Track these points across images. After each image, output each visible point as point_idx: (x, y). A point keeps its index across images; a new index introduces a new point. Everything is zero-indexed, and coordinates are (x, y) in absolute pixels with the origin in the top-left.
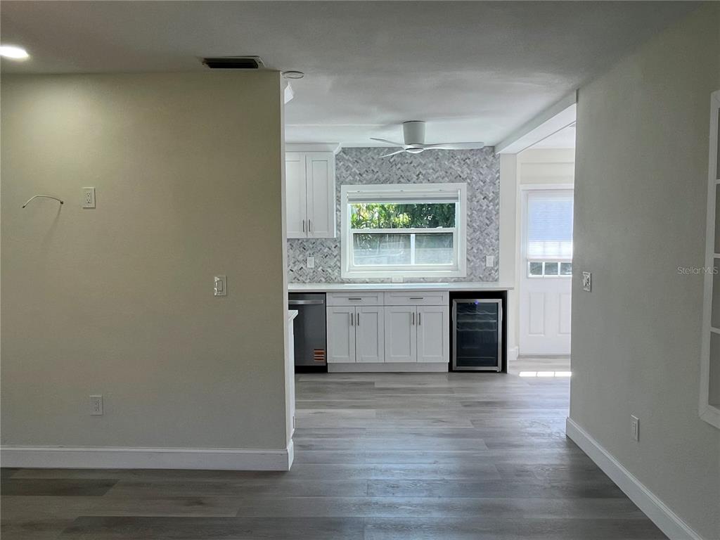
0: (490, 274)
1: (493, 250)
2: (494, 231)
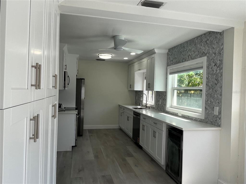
0: (216, 121)
1: (218, 103)
2: (219, 89)
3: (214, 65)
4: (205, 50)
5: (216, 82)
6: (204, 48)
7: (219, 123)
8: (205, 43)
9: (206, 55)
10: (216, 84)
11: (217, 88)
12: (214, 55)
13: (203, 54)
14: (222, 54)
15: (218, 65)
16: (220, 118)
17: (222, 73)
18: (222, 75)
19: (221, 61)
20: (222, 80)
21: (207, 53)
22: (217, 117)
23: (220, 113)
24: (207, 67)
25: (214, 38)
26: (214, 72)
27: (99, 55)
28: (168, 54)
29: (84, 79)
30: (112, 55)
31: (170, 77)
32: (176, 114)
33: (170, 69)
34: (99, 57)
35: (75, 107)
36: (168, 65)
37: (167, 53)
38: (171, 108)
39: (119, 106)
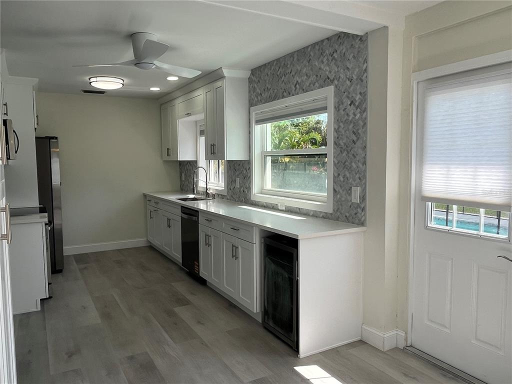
0: (356, 214)
1: (360, 179)
3: (349, 103)
4: (330, 72)
5: (355, 139)
6: (328, 68)
7: (363, 219)
8: (330, 58)
9: (332, 81)
10: (353, 141)
11: (356, 150)
12: (348, 82)
13: (327, 81)
14: (364, 81)
15: (357, 104)
16: (363, 209)
17: (366, 118)
18: (365, 124)
19: (364, 95)
20: (365, 132)
21: (334, 79)
22: (358, 206)
23: (363, 198)
24: (335, 107)
25: (348, 47)
26: (350, 118)
27: (92, 80)
28: (250, 81)
29: (56, 138)
30: (123, 81)
31: (257, 129)
32: (273, 207)
33: (256, 111)
34: (92, 84)
35: (38, 206)
36: (251, 104)
37: (249, 78)
38: (261, 194)
39: (145, 196)
